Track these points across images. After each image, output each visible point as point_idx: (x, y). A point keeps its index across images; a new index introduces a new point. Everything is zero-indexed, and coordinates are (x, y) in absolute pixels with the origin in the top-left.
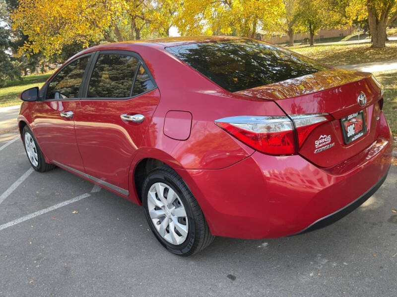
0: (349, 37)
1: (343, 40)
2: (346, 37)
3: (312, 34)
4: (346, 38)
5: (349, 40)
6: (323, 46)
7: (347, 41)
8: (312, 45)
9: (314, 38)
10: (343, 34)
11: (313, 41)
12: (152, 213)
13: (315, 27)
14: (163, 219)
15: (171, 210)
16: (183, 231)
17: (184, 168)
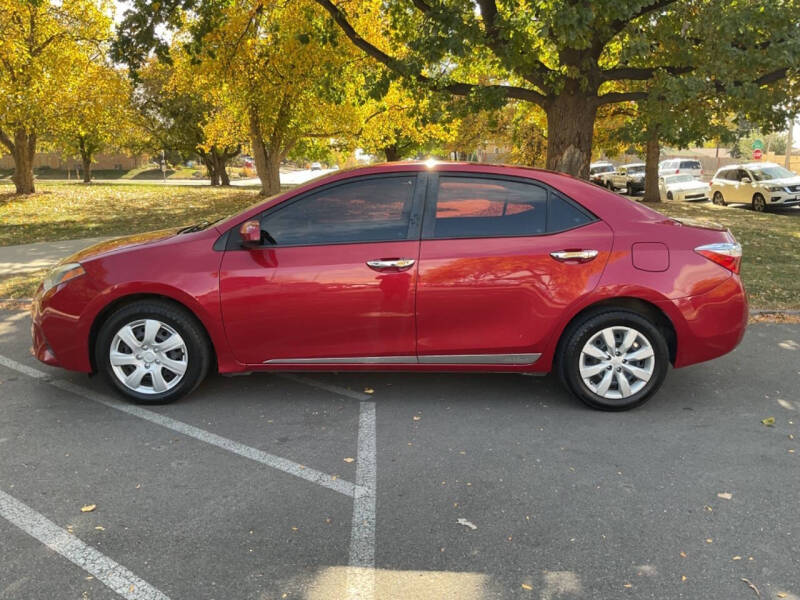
0: (136, 172)
1: (124, 176)
2: (130, 173)
3: (87, 161)
4: (130, 175)
5: (135, 178)
6: (111, 185)
7: (133, 179)
8: (87, 181)
9: (91, 169)
10: (120, 166)
11: (90, 173)
12: (586, 372)
13: (92, 148)
14: (603, 373)
15: (622, 358)
16: (645, 374)
17: (667, 299)
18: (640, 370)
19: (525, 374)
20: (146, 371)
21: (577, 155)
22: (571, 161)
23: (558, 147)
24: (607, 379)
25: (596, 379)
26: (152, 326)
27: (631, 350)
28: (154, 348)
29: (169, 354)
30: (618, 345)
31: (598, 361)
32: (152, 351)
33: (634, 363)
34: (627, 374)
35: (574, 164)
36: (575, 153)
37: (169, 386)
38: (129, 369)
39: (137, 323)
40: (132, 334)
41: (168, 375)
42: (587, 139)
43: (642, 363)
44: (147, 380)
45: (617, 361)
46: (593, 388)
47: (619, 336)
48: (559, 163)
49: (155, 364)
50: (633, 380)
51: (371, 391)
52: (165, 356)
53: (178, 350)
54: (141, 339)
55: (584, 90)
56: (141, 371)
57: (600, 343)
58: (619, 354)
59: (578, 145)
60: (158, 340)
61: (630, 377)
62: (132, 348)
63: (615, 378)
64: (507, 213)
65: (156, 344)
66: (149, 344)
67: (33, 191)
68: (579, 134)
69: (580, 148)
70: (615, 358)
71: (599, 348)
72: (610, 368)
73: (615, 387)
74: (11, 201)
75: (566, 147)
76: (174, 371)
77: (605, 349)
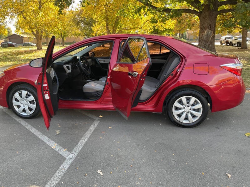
8: (63, 46)
11: (64, 43)
12: (175, 113)
13: (64, 36)
14: (182, 113)
15: (189, 108)
16: (199, 114)
17: (207, 86)
18: (197, 113)
19: (154, 113)
20: (23, 108)
21: (210, 32)
22: (208, 34)
23: (203, 30)
24: (184, 116)
25: (179, 116)
26: (24, 93)
27: (193, 105)
28: (26, 100)
29: (30, 102)
30: (188, 103)
31: (180, 109)
32: (25, 101)
33: (194, 110)
34: (192, 114)
35: (208, 35)
36: (209, 32)
37: (31, 113)
38: (19, 107)
39: (20, 92)
40: (18, 95)
41: (30, 109)
42: (213, 26)
43: (198, 110)
44: (24, 111)
45: (187, 109)
46: (178, 119)
47: (188, 99)
48: (203, 35)
49: (26, 105)
50: (194, 116)
51: (101, 116)
52: (29, 103)
53: (33, 101)
54: (21, 97)
55: (211, 9)
56: (22, 108)
57: (181, 102)
58: (188, 107)
59: (210, 29)
60: (27, 97)
61: (193, 115)
62: (19, 100)
63: (187, 115)
64: (161, 53)
65: (26, 99)
66: (24, 98)
67: (42, 49)
68: (210, 25)
69: (211, 30)
70: (187, 108)
71: (180, 104)
72: (185, 112)
73: (186, 118)
74: (34, 52)
75: (205, 30)
76: (32, 108)
77: (183, 104)
